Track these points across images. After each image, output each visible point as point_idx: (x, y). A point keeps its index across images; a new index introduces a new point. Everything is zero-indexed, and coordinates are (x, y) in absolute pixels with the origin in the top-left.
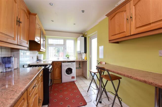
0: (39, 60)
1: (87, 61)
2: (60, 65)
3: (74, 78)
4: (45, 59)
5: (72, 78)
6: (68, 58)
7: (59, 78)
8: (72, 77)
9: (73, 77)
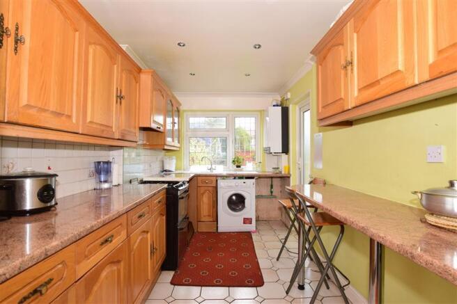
0: (166, 171)
1: (289, 177)
2: (215, 185)
3: (251, 223)
4: (180, 170)
5: (244, 223)
6: (238, 167)
7: (211, 220)
8: (244, 219)
9: (247, 221)
